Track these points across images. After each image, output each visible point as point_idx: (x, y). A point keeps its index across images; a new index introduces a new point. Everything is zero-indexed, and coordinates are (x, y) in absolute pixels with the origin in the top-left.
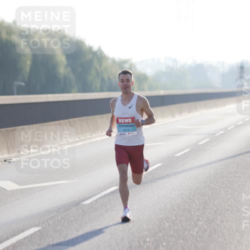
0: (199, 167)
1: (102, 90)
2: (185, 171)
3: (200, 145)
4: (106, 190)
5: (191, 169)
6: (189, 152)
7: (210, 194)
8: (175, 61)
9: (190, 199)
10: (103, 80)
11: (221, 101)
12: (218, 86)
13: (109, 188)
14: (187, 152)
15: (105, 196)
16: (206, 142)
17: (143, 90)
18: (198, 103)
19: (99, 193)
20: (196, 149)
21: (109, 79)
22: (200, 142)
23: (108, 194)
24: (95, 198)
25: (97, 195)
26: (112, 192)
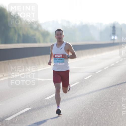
0: (85, 94)
1: (18, 42)
2: (75, 97)
3: (85, 79)
4: (22, 110)
5: (80, 96)
6: (78, 84)
7: (93, 113)
8: (68, 22)
9: (79, 116)
10: (19, 35)
11: (99, 50)
12: (97, 39)
13: (24, 109)
14: (77, 84)
15: (21, 114)
16: (90, 78)
17: (47, 42)
18: (84, 51)
19: (17, 112)
20: (83, 82)
21: (23, 34)
22: (86, 77)
23: (23, 113)
24: (14, 116)
25: (15, 114)
26: (26, 112)
